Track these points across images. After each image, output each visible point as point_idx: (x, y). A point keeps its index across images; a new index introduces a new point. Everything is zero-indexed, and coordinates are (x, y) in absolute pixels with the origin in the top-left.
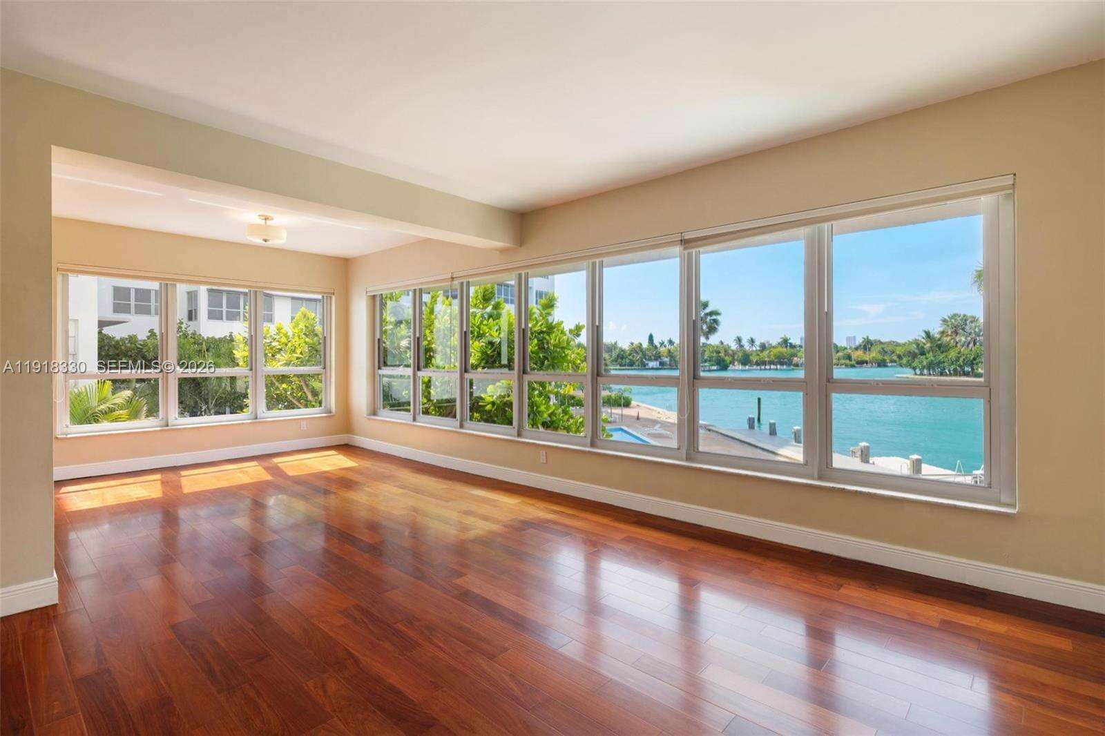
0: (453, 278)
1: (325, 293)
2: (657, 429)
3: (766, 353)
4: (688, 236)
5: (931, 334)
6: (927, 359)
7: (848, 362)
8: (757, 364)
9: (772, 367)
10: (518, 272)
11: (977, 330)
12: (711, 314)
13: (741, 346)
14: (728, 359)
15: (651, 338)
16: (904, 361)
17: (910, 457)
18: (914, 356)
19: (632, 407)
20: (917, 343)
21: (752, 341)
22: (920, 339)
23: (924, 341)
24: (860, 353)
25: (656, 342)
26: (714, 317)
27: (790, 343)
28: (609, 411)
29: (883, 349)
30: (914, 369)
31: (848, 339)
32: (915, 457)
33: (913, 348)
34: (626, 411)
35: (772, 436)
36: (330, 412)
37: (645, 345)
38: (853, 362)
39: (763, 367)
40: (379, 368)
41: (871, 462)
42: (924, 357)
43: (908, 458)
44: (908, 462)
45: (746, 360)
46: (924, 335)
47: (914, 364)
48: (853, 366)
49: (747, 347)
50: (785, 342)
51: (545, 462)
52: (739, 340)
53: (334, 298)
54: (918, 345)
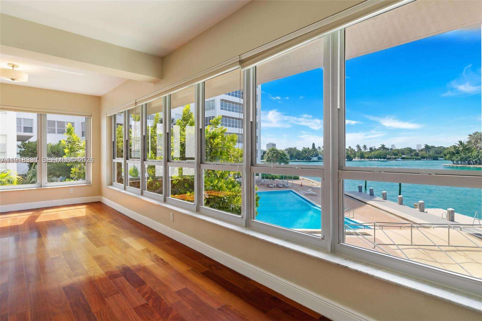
0: (136, 103)
1: (86, 116)
2: (310, 191)
3: (373, 153)
4: (243, 57)
5: (463, 143)
6: (460, 156)
7: (416, 157)
8: (368, 158)
9: (376, 159)
13: (360, 149)
14: (352, 156)
15: (314, 144)
16: (448, 156)
17: (448, 209)
18: (453, 154)
19: (300, 180)
20: (455, 147)
21: (365, 147)
22: (457, 145)
23: (459, 146)
24: (424, 152)
25: (316, 147)
28: (287, 181)
29: (436, 150)
30: (453, 161)
31: (418, 146)
32: (450, 209)
33: (453, 150)
34: (295, 182)
35: (371, 196)
36: (90, 183)
37: (311, 148)
38: (419, 157)
39: (371, 160)
40: (114, 158)
41: (425, 211)
42: (458, 155)
43: (447, 210)
44: (446, 211)
45: (362, 156)
46: (459, 143)
47: (453, 159)
48: (419, 159)
49: (363, 150)
50: (383, 147)
52: (358, 146)
53: (91, 118)
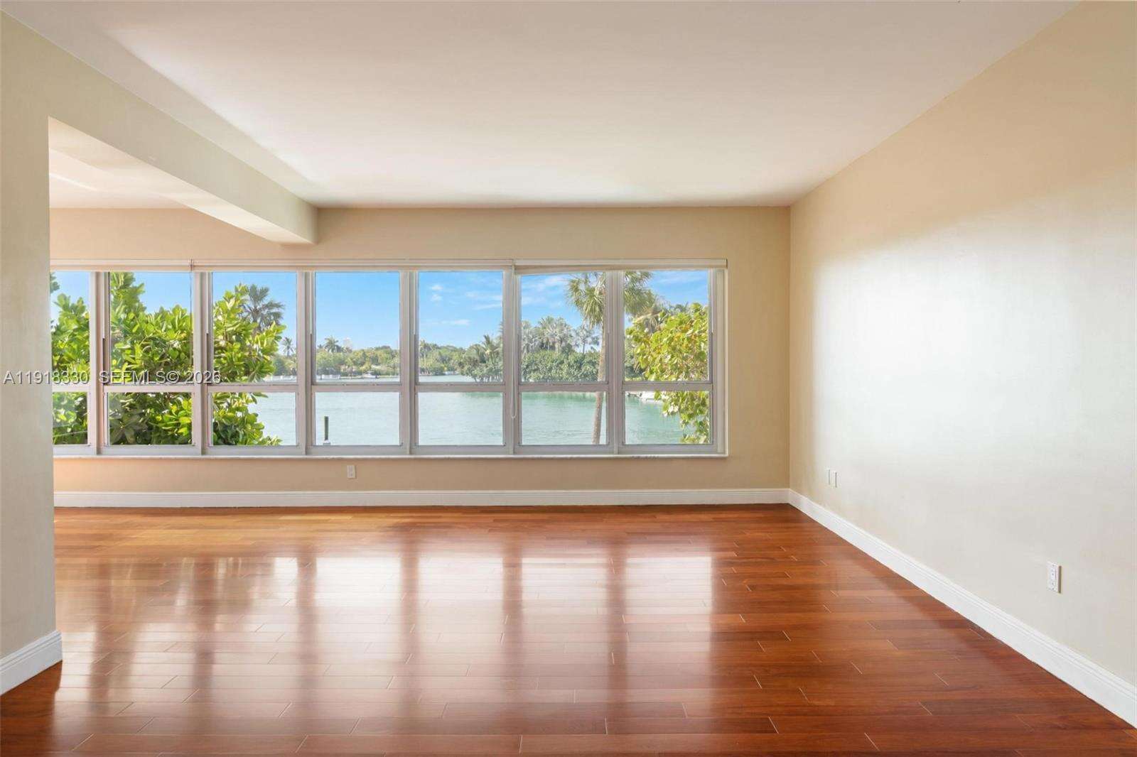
5: (491, 340)
6: (487, 367)
10: (304, 271)
11: (531, 336)
12: (270, 305)
16: (465, 368)
18: (475, 363)
20: (477, 348)
22: (480, 344)
23: (484, 346)
26: (275, 310)
27: (337, 346)
29: (440, 353)
30: (474, 377)
33: (474, 355)
42: (484, 364)
46: (484, 340)
47: (475, 372)
50: (331, 343)
51: (354, 476)
54: (478, 350)
